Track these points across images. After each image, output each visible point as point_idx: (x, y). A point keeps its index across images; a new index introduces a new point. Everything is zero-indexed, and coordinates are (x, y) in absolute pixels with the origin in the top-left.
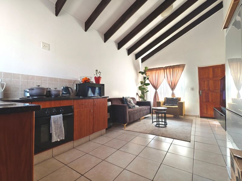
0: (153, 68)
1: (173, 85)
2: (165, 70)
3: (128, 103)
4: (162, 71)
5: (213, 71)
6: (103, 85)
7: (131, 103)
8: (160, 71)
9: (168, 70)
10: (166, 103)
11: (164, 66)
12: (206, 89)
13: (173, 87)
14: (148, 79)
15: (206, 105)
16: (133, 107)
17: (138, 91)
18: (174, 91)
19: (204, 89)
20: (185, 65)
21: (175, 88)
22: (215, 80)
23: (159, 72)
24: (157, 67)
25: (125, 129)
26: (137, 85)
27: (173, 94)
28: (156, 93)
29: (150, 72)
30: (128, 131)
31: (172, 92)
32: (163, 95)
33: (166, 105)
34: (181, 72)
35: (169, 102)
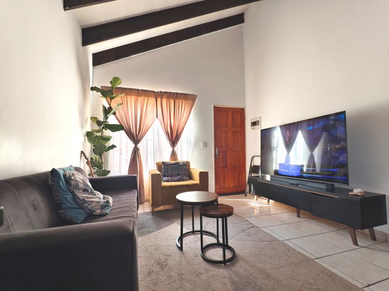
2: (159, 100)
4: (152, 100)
5: (233, 117)
8: (146, 98)
9: (164, 101)
11: (157, 90)
12: (223, 145)
13: (174, 138)
14: (114, 114)
15: (224, 173)
16: (103, 206)
18: (175, 149)
19: (220, 145)
20: (197, 96)
23: (144, 101)
24: (140, 89)
26: (82, 127)
27: (174, 154)
28: (136, 151)
31: (171, 149)
34: (190, 109)
35: (170, 172)
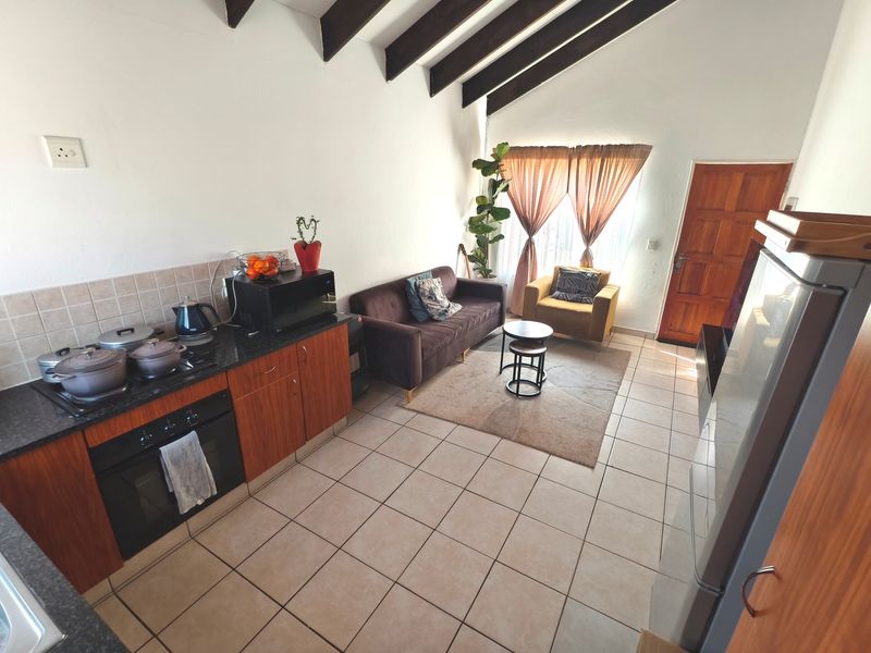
0: (528, 145)
1: (593, 223)
2: (575, 161)
3: (426, 301)
4: (563, 162)
5: (745, 184)
6: (330, 276)
7: (436, 300)
8: (554, 160)
9: (584, 162)
10: (559, 289)
11: (572, 144)
12: (701, 250)
13: (590, 233)
14: (506, 189)
15: (687, 304)
16: (440, 314)
17: (465, 237)
18: (593, 248)
19: (694, 249)
20: (651, 147)
21: (596, 237)
22: (739, 222)
23: (549, 166)
24: (545, 145)
25: (408, 406)
27: (587, 258)
28: (529, 245)
29: (516, 160)
30: (419, 412)
31: (584, 248)
32: (551, 256)
33: (558, 298)
34: (631, 174)
35: (568, 285)
